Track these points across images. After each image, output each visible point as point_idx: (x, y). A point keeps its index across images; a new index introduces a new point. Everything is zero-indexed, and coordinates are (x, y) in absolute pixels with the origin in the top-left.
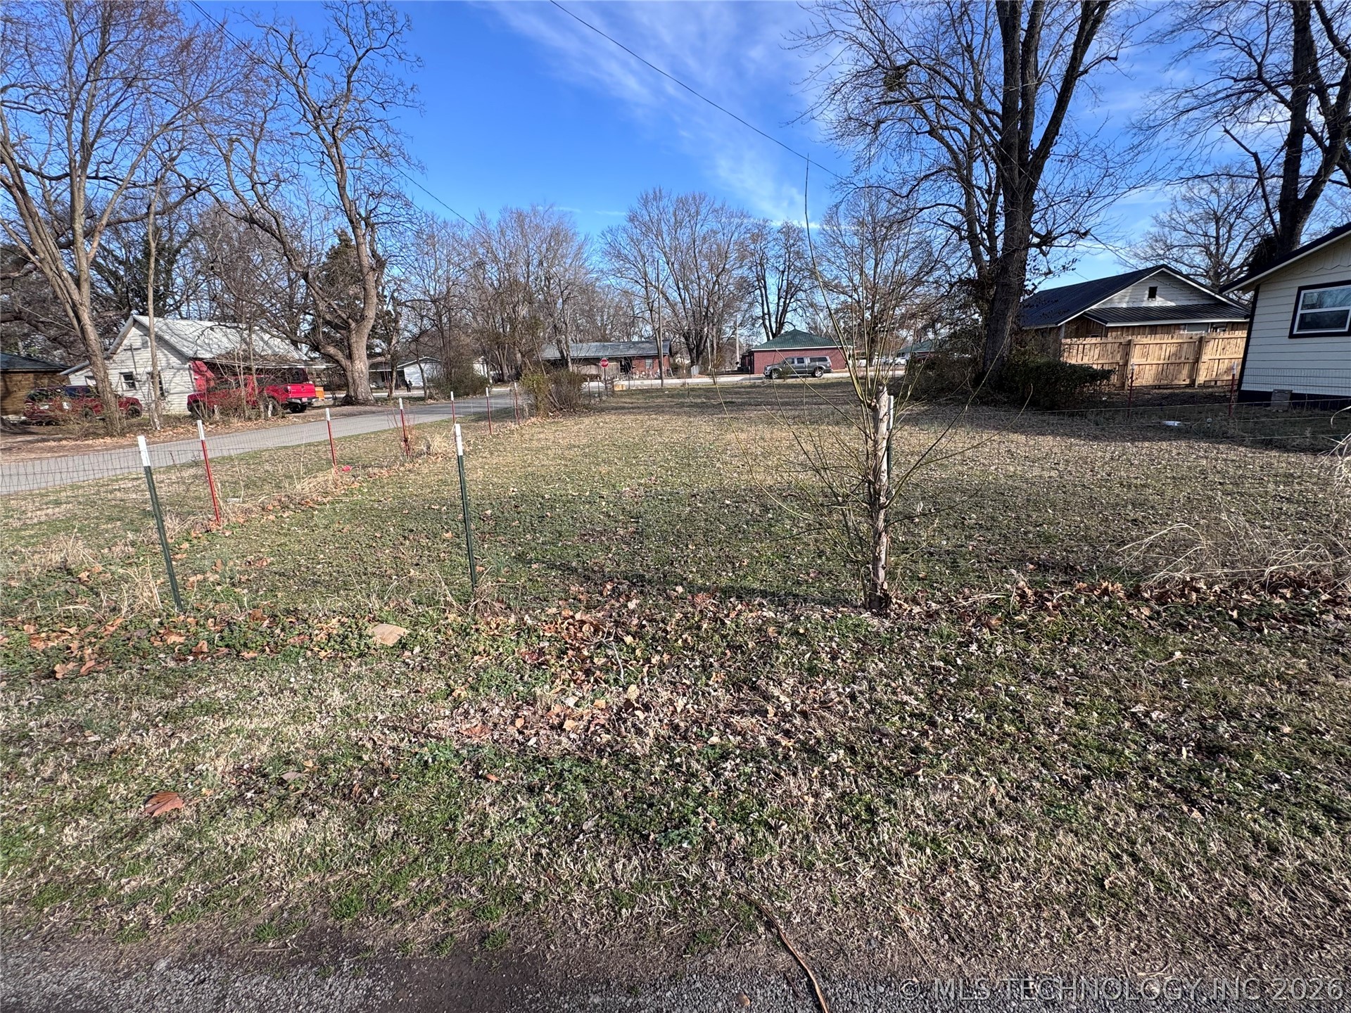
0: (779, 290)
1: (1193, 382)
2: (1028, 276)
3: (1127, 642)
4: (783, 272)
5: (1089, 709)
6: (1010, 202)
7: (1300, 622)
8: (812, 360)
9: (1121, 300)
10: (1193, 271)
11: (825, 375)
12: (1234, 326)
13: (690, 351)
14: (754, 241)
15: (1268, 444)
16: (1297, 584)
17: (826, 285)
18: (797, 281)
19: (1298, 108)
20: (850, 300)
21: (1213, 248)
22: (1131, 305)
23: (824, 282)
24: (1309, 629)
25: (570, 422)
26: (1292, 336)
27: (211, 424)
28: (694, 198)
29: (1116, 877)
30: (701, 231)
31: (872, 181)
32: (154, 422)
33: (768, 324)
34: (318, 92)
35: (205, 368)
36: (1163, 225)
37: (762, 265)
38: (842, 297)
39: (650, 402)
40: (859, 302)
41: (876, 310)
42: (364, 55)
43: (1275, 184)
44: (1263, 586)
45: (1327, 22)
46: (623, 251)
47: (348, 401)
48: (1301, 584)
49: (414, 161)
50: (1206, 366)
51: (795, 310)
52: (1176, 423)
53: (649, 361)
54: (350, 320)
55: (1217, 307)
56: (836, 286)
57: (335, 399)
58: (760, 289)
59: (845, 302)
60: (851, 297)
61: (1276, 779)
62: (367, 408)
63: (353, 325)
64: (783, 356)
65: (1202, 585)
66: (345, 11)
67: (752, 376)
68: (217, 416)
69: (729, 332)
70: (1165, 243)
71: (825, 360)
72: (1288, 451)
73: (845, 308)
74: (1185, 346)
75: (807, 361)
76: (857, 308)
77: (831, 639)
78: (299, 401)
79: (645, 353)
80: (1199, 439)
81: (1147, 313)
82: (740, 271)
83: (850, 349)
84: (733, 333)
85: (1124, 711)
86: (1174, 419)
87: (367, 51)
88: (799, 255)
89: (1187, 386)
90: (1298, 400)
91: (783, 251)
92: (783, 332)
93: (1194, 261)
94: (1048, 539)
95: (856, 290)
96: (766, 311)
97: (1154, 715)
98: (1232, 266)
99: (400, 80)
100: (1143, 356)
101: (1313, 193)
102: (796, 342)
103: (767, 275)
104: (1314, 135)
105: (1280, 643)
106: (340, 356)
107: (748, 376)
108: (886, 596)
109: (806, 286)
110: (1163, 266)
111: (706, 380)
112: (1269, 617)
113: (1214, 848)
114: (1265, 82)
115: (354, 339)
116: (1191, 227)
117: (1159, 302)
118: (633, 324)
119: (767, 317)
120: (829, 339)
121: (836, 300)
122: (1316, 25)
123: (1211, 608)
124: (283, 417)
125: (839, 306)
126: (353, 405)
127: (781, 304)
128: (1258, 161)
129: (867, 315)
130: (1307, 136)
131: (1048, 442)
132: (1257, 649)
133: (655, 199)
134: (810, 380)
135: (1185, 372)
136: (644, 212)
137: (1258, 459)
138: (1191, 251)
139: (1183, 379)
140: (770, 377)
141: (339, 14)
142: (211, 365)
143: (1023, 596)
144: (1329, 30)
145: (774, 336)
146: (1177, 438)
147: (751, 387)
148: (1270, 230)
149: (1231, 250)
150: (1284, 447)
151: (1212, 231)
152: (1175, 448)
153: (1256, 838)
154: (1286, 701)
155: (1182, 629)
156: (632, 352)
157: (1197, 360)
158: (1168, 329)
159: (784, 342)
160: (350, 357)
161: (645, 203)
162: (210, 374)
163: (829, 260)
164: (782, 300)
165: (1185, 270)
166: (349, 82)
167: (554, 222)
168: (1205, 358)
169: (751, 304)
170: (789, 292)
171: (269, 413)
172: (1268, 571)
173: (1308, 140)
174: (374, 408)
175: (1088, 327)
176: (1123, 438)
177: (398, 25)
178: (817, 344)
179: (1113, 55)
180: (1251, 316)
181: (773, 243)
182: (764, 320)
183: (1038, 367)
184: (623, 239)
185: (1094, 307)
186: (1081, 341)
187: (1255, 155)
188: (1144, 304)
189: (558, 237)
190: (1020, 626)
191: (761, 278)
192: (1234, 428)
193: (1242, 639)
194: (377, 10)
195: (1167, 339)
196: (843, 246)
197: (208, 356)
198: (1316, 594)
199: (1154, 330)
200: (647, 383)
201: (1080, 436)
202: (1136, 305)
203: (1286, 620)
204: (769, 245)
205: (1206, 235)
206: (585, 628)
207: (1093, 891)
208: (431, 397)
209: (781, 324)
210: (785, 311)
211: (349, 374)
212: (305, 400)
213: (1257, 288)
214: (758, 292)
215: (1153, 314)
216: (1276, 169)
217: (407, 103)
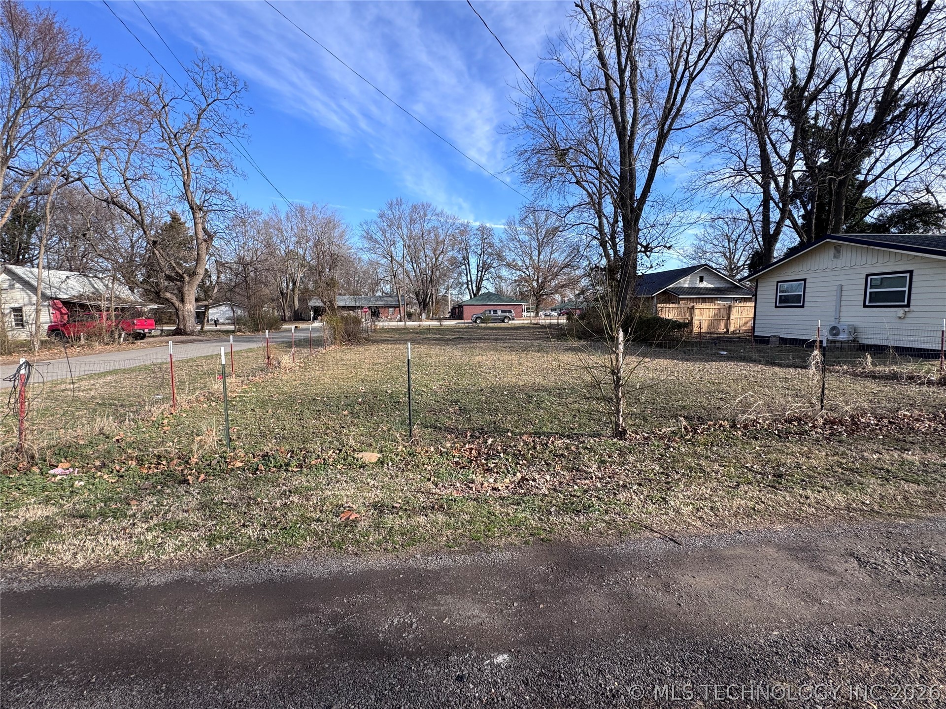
0: (478, 266)
1: (728, 330)
2: (638, 268)
3: (735, 445)
4: (480, 255)
5: (730, 466)
6: (627, 226)
7: (803, 435)
8: (503, 312)
9: (685, 282)
10: (718, 267)
11: (510, 322)
12: (745, 300)
13: (420, 303)
14: (462, 235)
15: (773, 363)
16: (799, 420)
17: (509, 265)
18: (489, 261)
19: (765, 186)
20: (523, 274)
21: (728, 254)
22: (691, 286)
23: (507, 263)
24: (806, 437)
25: (361, 349)
26: (776, 307)
27: (78, 347)
28: (423, 206)
29: (757, 507)
30: (427, 227)
31: (544, 207)
32: (34, 345)
33: (470, 288)
34: (175, 122)
35: (61, 305)
36: (700, 240)
37: (466, 250)
38: (519, 273)
39: (400, 336)
40: (529, 276)
41: (540, 281)
42: (212, 103)
43: (759, 226)
44: (786, 421)
45: (774, 146)
46: (374, 236)
47: (178, 332)
48: (800, 420)
49: (239, 171)
50: (733, 321)
51: (488, 279)
52: (725, 353)
53: (391, 310)
54: (185, 275)
55: (734, 288)
56: (515, 266)
57: (162, 331)
58: (465, 265)
59: (520, 275)
60: (524, 272)
61: (804, 481)
62: (194, 337)
63: (187, 279)
64: (484, 309)
65: (760, 421)
66: (201, 75)
67: (462, 321)
68: (83, 342)
69: (442, 291)
70: (702, 250)
71: (510, 312)
72: (783, 367)
73: (521, 280)
74: (722, 310)
75: (499, 313)
76: (527, 280)
77: (605, 449)
78: (142, 332)
79: (389, 304)
80: (740, 361)
81: (698, 291)
82: (451, 253)
83: (525, 305)
84: (446, 292)
85: (743, 466)
86: (723, 350)
87: (215, 101)
88: (491, 245)
89: (725, 333)
90: (783, 341)
91: (480, 242)
92: (480, 293)
93: (719, 262)
94: (684, 407)
95: (527, 269)
96: (469, 279)
97: (755, 467)
98: (738, 265)
99: (235, 120)
100: (700, 315)
101: (778, 232)
102: (490, 300)
103: (470, 256)
104: (775, 202)
105: (796, 442)
106: (174, 300)
107: (460, 321)
108: (625, 430)
109: (495, 265)
110: (706, 265)
111: (435, 323)
112: (790, 433)
113: (788, 499)
114: (748, 172)
115: (186, 288)
116: (715, 242)
117: (704, 284)
118: (377, 284)
119: (470, 283)
120: (511, 299)
121: (515, 275)
122: (769, 147)
123: (766, 430)
124: (133, 343)
125: (517, 278)
126: (181, 335)
127: (479, 275)
128: (749, 213)
129: (535, 284)
130: (771, 201)
131: (664, 363)
132: (788, 444)
133: (397, 204)
134: (503, 325)
135: (723, 324)
136: (390, 212)
137: (771, 370)
138: (717, 255)
139: (722, 329)
140: (475, 322)
141: (196, 76)
142: (66, 303)
143: (686, 428)
144: (775, 149)
145: (475, 295)
146: (728, 361)
147: (466, 328)
148: (756, 246)
149: (737, 257)
150: (780, 365)
151: (726, 244)
152: (729, 365)
153: (801, 496)
154: (802, 460)
155: (757, 439)
156: (380, 303)
157: (729, 318)
158: (711, 300)
159: (483, 300)
160: (182, 300)
161: (391, 207)
162: (64, 310)
163: (510, 250)
164: (480, 273)
165: (714, 266)
166: (199, 118)
167: (329, 213)
168: (732, 317)
169: (460, 275)
170: (484, 268)
171: (122, 340)
172: (787, 413)
173: (772, 204)
174: (200, 338)
175: (670, 297)
176: (701, 360)
177: (239, 88)
178: (503, 301)
179: (676, 155)
180: (755, 295)
181: (473, 236)
182: (468, 285)
183: (648, 320)
184: (374, 228)
185: (671, 286)
186: (668, 305)
187: (748, 210)
188: (697, 286)
189: (329, 224)
190: (689, 440)
191: (465, 258)
192: (755, 356)
193: (781, 441)
194: (224, 76)
195: (712, 306)
196: (519, 241)
197: (65, 297)
198: (807, 423)
199: (704, 300)
200: (394, 324)
201: (678, 359)
202: (693, 286)
203: (797, 434)
204: (471, 238)
205: (723, 247)
206: (473, 452)
207: (752, 511)
208: (240, 331)
209: (479, 289)
210: (481, 280)
211: (180, 313)
212: (146, 331)
213: (757, 281)
214: (464, 267)
215: (702, 291)
216: (758, 218)
217: (239, 135)
